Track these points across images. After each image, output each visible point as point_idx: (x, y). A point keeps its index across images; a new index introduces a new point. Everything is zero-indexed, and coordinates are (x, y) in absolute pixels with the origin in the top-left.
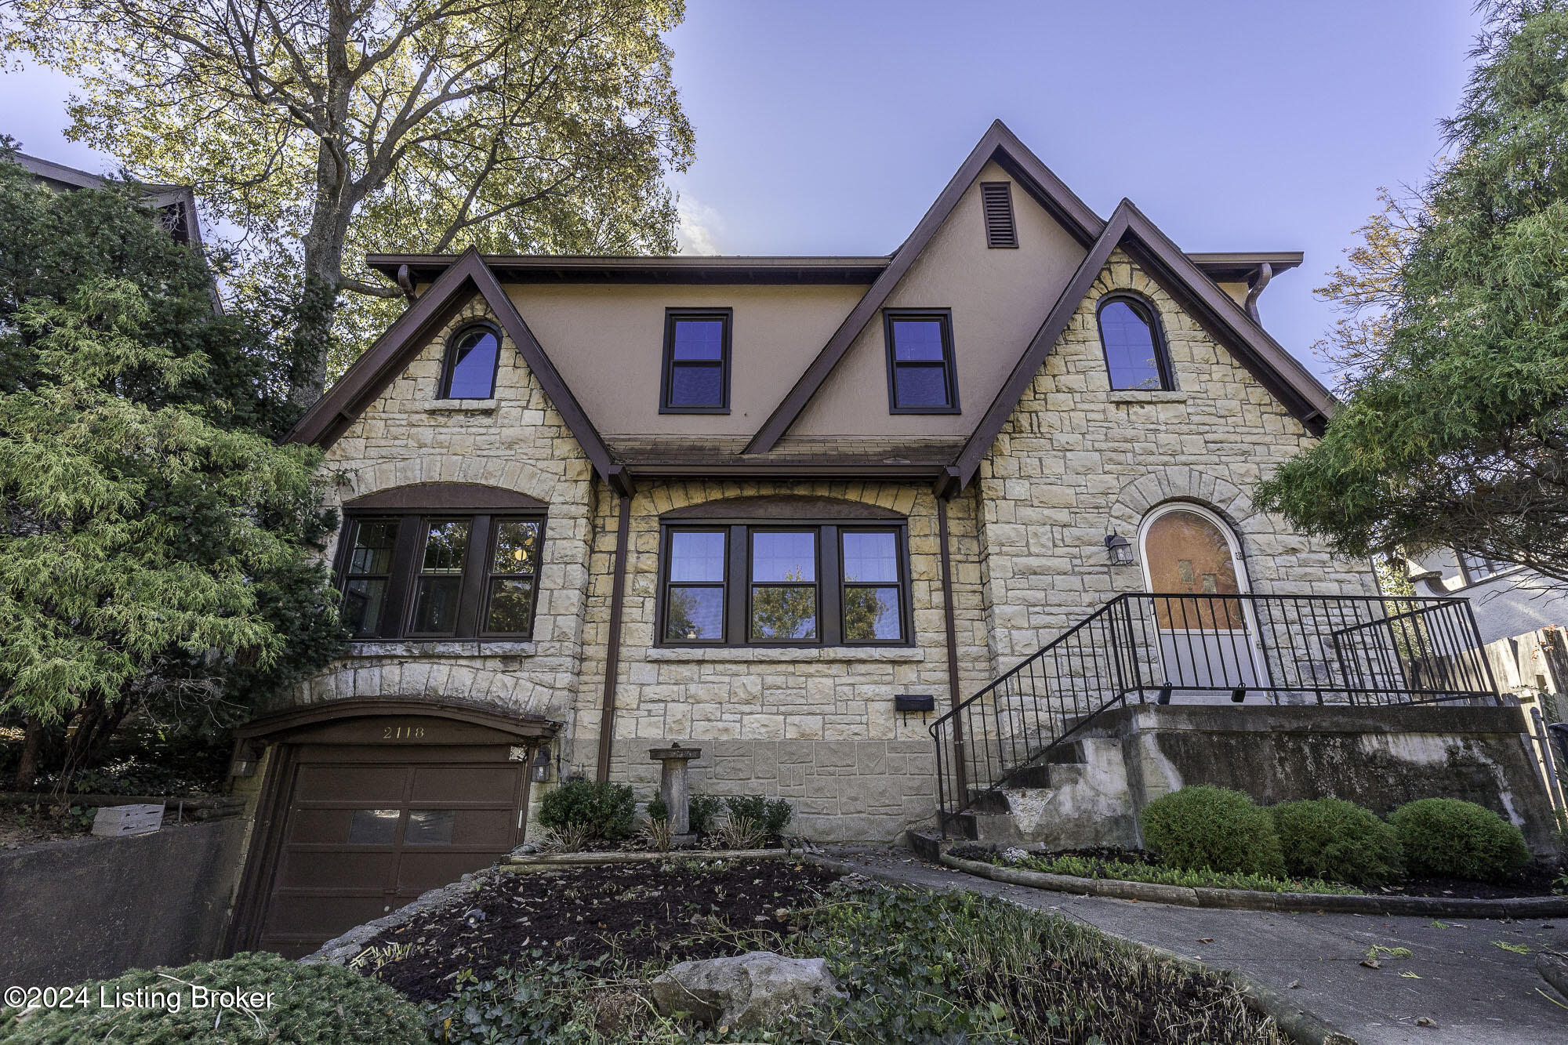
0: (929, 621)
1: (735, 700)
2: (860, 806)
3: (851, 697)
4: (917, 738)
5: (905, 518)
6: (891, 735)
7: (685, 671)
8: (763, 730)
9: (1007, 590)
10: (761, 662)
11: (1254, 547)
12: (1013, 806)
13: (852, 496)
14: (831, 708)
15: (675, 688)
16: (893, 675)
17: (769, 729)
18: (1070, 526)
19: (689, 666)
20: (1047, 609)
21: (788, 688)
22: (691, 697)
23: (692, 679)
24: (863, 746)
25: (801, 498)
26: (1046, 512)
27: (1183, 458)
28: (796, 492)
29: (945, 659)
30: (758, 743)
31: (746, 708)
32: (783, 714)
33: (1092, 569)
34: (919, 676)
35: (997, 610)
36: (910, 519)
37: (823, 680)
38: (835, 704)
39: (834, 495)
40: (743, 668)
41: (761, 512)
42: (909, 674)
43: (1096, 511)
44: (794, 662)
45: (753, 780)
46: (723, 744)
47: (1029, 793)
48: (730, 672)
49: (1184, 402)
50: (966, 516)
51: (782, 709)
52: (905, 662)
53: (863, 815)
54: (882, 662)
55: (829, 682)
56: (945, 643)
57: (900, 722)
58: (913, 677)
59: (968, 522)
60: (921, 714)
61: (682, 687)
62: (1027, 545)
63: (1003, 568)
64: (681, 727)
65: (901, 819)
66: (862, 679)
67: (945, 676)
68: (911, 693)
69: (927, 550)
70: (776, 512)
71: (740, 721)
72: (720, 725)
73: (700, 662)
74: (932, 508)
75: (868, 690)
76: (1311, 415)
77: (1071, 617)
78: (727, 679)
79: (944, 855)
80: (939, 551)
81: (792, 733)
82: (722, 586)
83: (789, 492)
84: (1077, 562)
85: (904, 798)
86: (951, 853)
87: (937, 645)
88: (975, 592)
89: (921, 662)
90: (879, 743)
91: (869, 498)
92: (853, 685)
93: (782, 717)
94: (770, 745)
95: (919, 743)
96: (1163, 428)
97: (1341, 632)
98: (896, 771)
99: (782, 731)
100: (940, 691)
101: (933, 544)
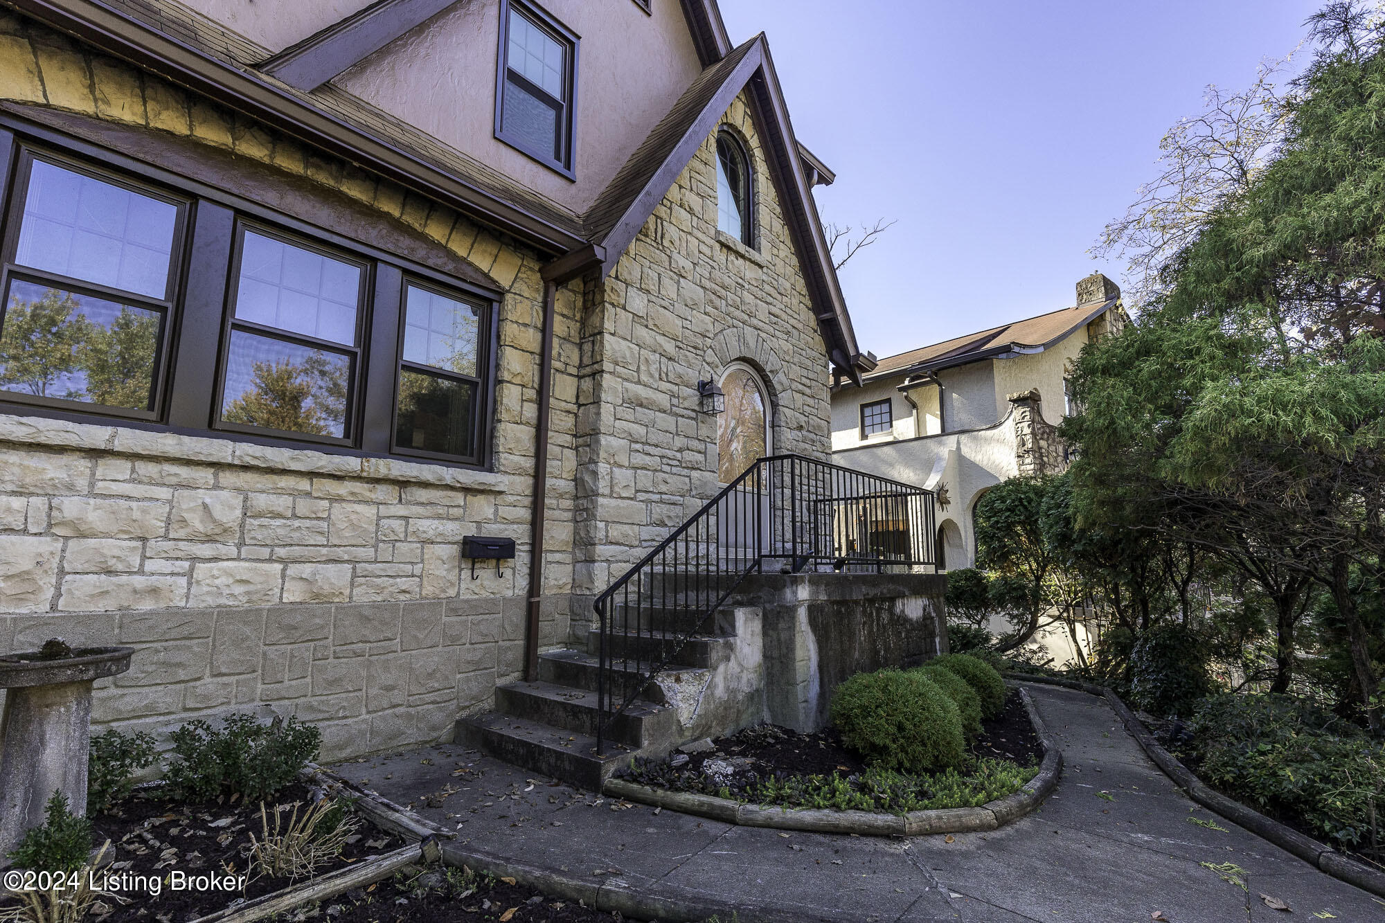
0: (518, 441)
1: (182, 533)
2: (397, 697)
3: (402, 536)
4: (484, 594)
5: (501, 293)
6: (452, 592)
7: (51, 468)
8: (239, 589)
9: (616, 419)
10: (246, 468)
11: (783, 418)
12: (668, 694)
13: (436, 231)
14: (369, 553)
15: (17, 503)
16: (465, 507)
17: (251, 588)
18: (674, 360)
19: (65, 459)
20: (647, 448)
21: (295, 516)
22: (62, 524)
23: (70, 488)
24: (411, 608)
25: (351, 203)
26: (660, 339)
27: (755, 322)
28: (344, 189)
29: (528, 492)
30: (225, 613)
31: (206, 550)
32: (280, 560)
33: (685, 412)
34: (496, 511)
35: (603, 440)
36: (508, 297)
37: (358, 508)
38: (376, 547)
39: (408, 219)
40: (206, 475)
41: (271, 197)
42: (483, 507)
43: (694, 351)
44: (312, 475)
45: (207, 680)
46: (144, 617)
47: (685, 676)
48: (174, 480)
49: (761, 267)
50: (571, 315)
51: (281, 552)
52: (482, 492)
53: (401, 710)
54: (452, 488)
55: (369, 512)
56: (532, 472)
57: (466, 574)
58: (489, 512)
59: (572, 324)
60: (494, 562)
61: (39, 502)
62: (638, 371)
63: (615, 390)
64: (27, 587)
65: (452, 705)
66: (420, 510)
67: (525, 514)
68: (484, 534)
69: (524, 344)
70: (300, 206)
71: (190, 574)
72: (139, 581)
73: (95, 454)
74: (537, 290)
75: (429, 527)
76: (825, 316)
77: (665, 461)
78: (164, 493)
79: (608, 779)
80: (537, 350)
81: (294, 594)
82: (162, 309)
83: (331, 183)
84: (675, 401)
85: (458, 676)
86: (618, 775)
87: (519, 472)
88: (568, 412)
89: (501, 493)
90: (435, 602)
91: (459, 246)
92: (406, 518)
93: (279, 567)
94: (249, 615)
95: (486, 600)
96: (746, 286)
97: (821, 501)
98: (454, 640)
99: (277, 591)
100: (520, 534)
101: (531, 339)
